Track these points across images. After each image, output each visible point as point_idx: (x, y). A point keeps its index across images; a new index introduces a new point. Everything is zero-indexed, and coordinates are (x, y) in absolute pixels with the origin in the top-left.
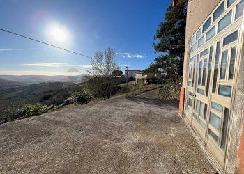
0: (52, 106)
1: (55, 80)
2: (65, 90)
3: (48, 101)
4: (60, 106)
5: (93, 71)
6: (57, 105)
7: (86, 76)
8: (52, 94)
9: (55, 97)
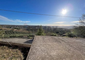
0: (59, 35)
1: (61, 27)
2: (64, 31)
3: (58, 33)
4: (61, 36)
5: (79, 24)
6: (60, 35)
7: (74, 26)
8: (59, 31)
9: (60, 33)
